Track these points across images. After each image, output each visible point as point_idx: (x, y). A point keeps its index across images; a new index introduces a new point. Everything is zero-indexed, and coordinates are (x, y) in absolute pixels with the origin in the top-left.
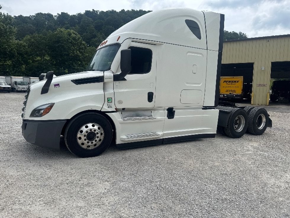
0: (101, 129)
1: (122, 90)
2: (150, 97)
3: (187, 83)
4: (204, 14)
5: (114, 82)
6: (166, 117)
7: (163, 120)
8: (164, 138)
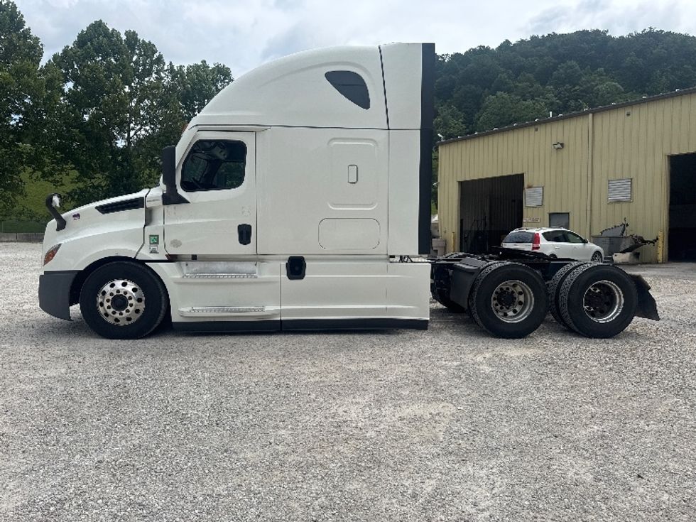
0: (140, 291)
1: (180, 222)
2: (245, 234)
3: (335, 205)
4: (380, 51)
5: (166, 206)
6: (284, 276)
7: (276, 282)
8: (283, 318)
